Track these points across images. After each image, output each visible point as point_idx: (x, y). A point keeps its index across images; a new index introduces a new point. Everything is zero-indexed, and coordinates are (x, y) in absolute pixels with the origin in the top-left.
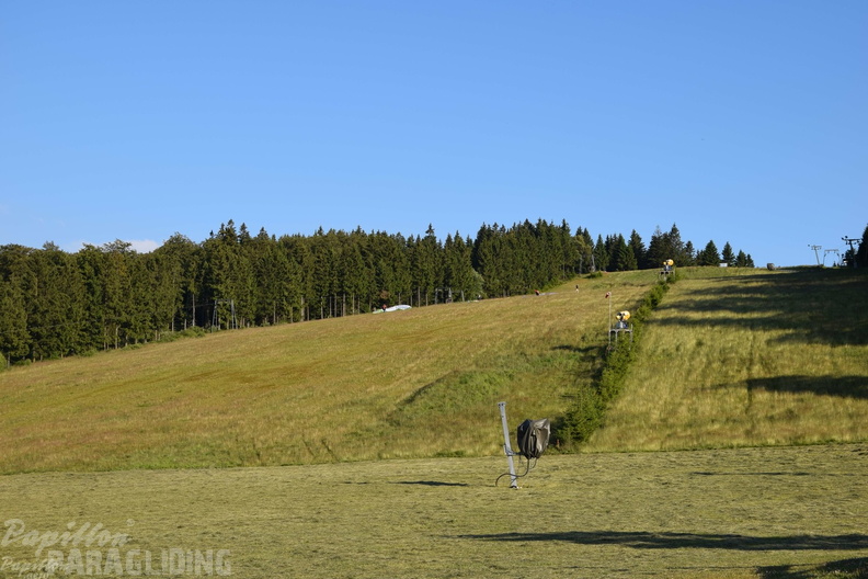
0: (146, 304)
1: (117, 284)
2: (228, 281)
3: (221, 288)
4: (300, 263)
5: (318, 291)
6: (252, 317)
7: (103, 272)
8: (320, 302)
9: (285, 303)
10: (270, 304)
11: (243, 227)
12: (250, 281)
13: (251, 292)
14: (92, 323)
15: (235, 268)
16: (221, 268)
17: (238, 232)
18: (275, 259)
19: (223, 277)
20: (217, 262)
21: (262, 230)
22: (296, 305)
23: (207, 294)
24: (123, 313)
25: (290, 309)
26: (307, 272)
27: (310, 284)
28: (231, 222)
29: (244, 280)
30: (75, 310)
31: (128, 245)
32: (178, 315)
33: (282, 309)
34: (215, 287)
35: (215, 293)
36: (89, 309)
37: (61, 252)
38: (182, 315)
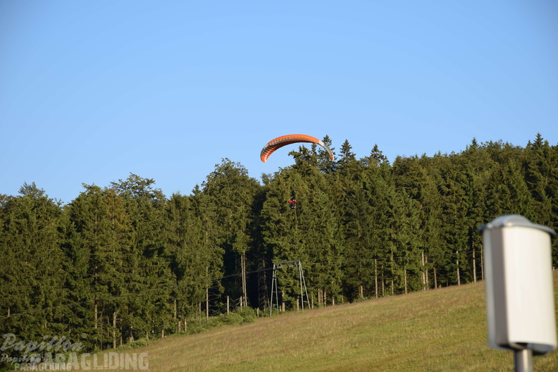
0: (160, 274)
1: (114, 244)
2: (296, 231)
3: (283, 242)
4: (417, 197)
5: (449, 242)
6: (336, 288)
7: (90, 224)
8: (454, 260)
9: (392, 263)
10: (368, 265)
11: (346, 147)
12: (331, 230)
13: (333, 248)
14: (74, 310)
15: (305, 209)
16: (283, 210)
17: (338, 156)
18: (373, 193)
19: (286, 225)
20: (275, 200)
21: (375, 149)
22: (413, 267)
23: (261, 253)
24: (123, 290)
25: (403, 273)
26: (428, 211)
27: (435, 232)
28: (326, 140)
29: (321, 229)
30: (43, 288)
31: (149, 182)
32: (213, 291)
33: (389, 274)
34: (273, 241)
35: (275, 251)
36: (68, 285)
37: (44, 199)
38: (222, 289)
